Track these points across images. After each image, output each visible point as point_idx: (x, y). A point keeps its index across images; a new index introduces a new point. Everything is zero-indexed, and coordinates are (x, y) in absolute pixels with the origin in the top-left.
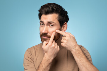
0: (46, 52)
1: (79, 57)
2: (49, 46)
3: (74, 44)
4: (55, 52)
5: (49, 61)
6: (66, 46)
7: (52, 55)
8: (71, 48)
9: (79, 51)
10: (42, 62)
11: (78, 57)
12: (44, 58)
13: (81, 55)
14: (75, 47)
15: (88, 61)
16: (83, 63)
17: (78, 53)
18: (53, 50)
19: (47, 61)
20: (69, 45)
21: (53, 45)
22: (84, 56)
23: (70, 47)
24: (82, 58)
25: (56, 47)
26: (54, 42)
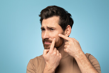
0: (47, 61)
1: (83, 63)
2: (50, 54)
3: (78, 50)
4: (57, 60)
5: (51, 70)
6: (70, 52)
7: (54, 63)
8: (74, 54)
9: (83, 57)
10: (44, 71)
11: (81, 64)
12: (46, 68)
13: (85, 61)
14: (79, 53)
15: (92, 68)
16: (87, 69)
17: (82, 59)
18: (54, 57)
19: (49, 70)
20: (72, 50)
21: (55, 53)
22: (88, 63)
23: (73, 52)
24: (86, 65)
25: (58, 54)
26: (55, 49)
